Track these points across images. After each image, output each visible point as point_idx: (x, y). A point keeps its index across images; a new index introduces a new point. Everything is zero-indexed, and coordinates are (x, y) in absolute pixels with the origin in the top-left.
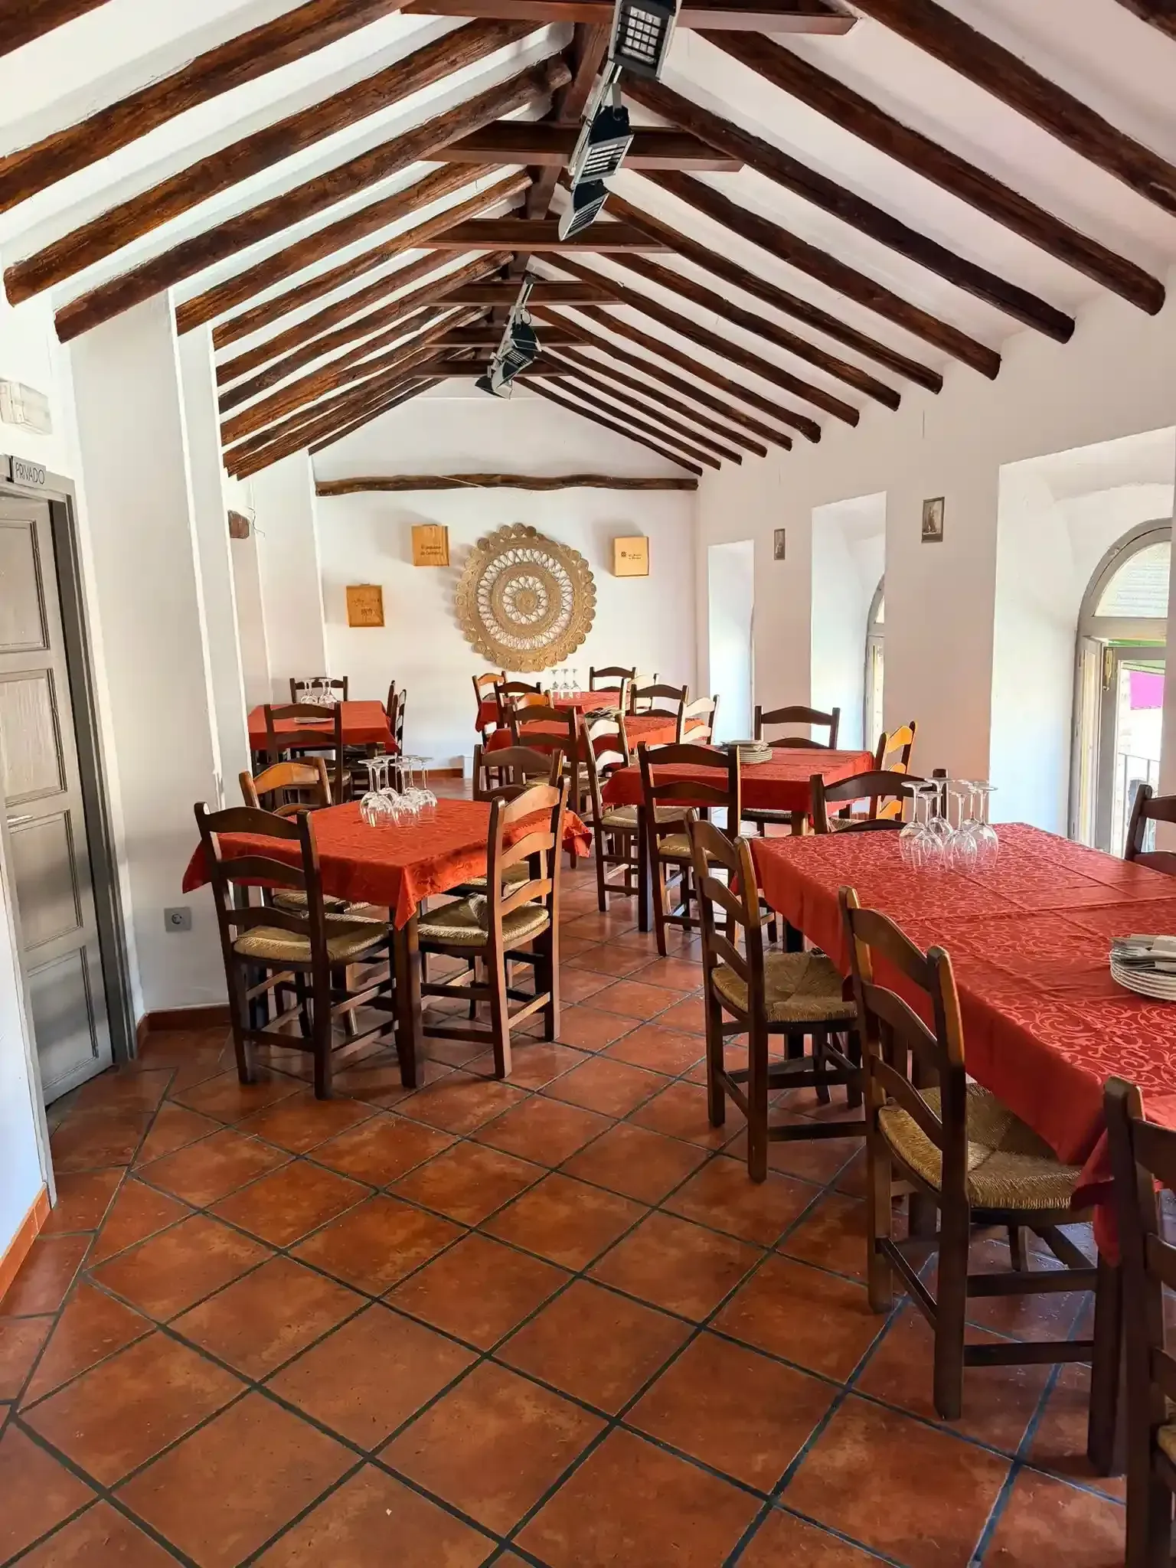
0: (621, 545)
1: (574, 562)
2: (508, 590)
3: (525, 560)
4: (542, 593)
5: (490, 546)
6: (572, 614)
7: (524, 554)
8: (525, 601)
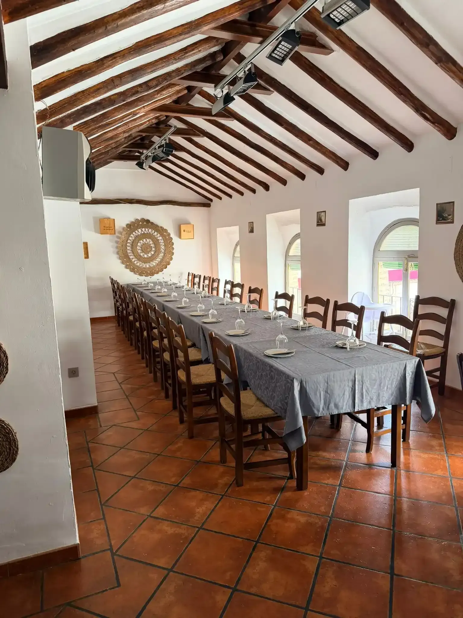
0: (183, 227)
1: (165, 233)
2: (139, 244)
3: (146, 232)
4: (153, 245)
5: (132, 227)
6: (165, 254)
7: (145, 230)
8: (146, 248)
